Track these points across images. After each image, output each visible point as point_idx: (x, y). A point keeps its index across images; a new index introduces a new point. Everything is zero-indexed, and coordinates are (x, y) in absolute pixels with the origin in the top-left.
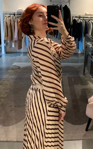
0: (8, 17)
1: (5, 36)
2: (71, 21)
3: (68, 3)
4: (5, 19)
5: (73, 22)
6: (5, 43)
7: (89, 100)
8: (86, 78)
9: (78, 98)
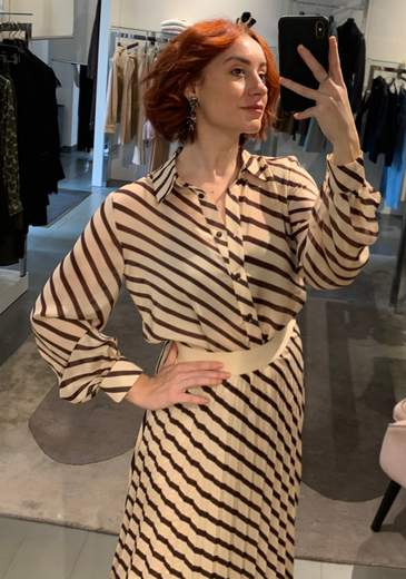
0: (129, 47)
1: (110, 120)
2: (366, 84)
3: (361, 12)
4: (116, 55)
5: (373, 89)
6: (106, 147)
7: (398, 407)
8: (400, 317)
9: (358, 391)
